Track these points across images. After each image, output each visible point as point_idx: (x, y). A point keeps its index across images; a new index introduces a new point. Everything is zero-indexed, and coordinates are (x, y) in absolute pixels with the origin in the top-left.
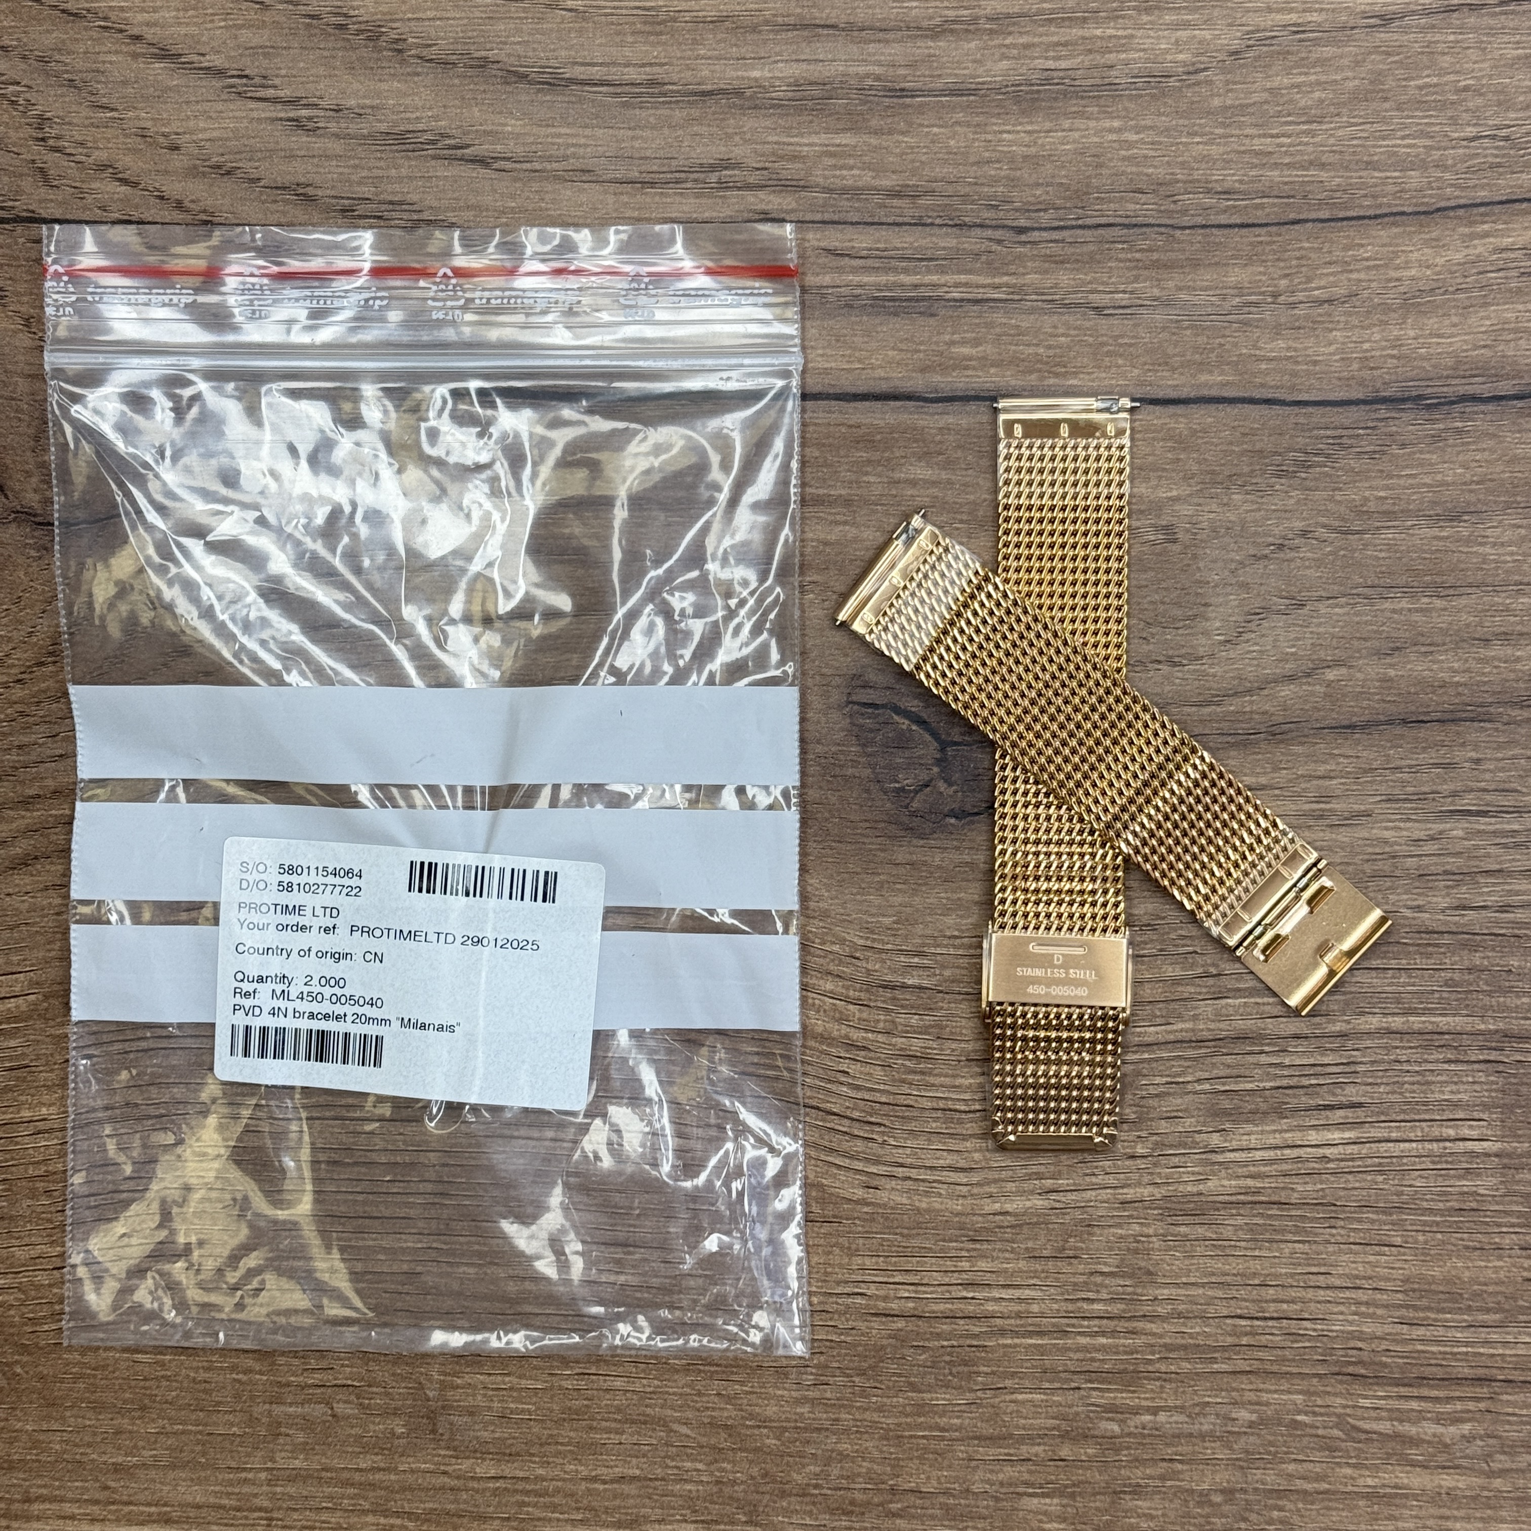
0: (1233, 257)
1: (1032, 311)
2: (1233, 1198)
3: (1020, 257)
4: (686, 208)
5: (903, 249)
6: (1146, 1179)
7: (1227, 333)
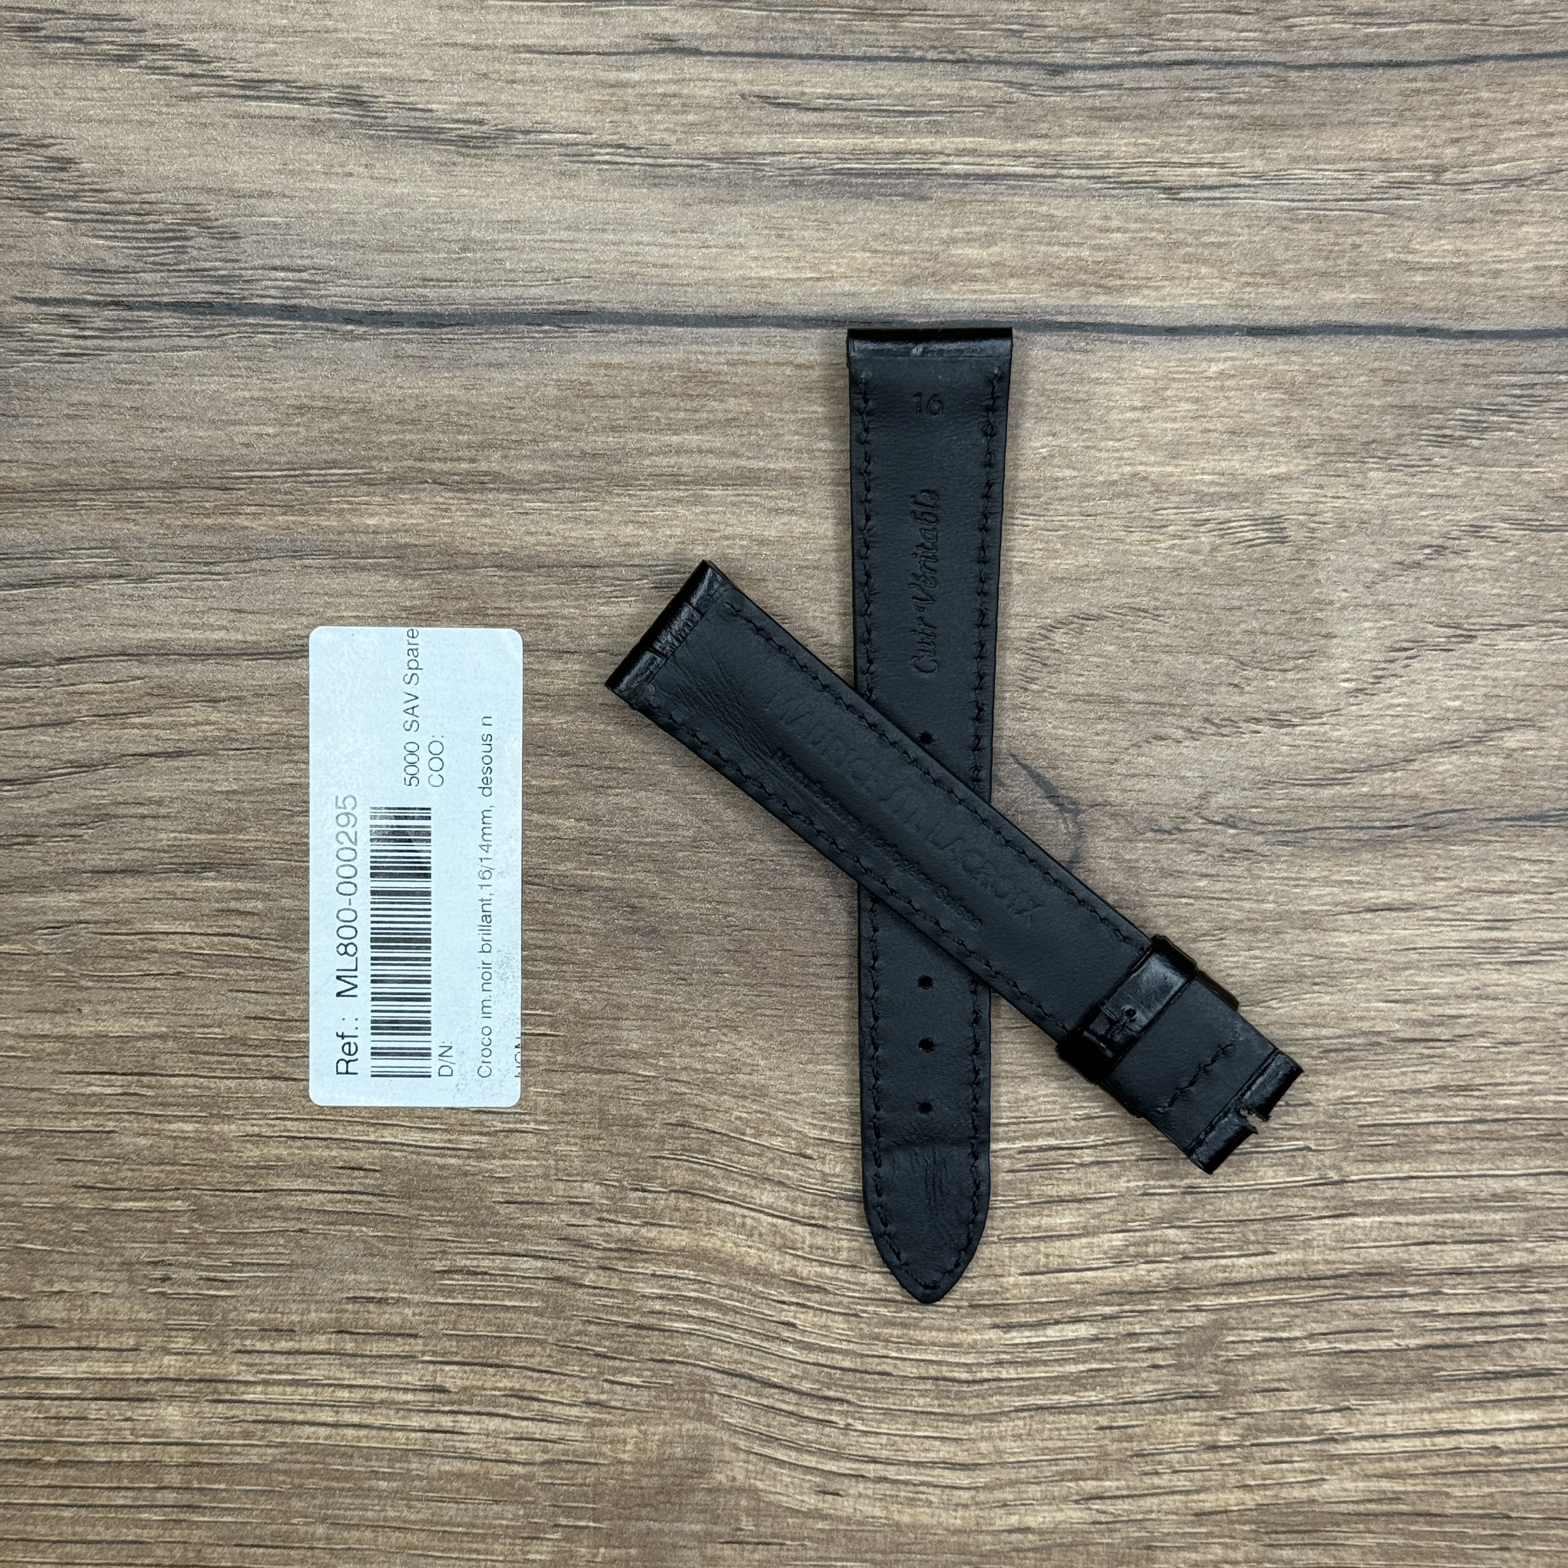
0: (1376, 112)
1: (1071, 193)
2: (1361, 1508)
3: (1053, 110)
4: (548, 31)
5: (879, 96)
6: (1233, 1479)
7: (1365, 227)
